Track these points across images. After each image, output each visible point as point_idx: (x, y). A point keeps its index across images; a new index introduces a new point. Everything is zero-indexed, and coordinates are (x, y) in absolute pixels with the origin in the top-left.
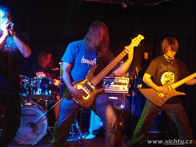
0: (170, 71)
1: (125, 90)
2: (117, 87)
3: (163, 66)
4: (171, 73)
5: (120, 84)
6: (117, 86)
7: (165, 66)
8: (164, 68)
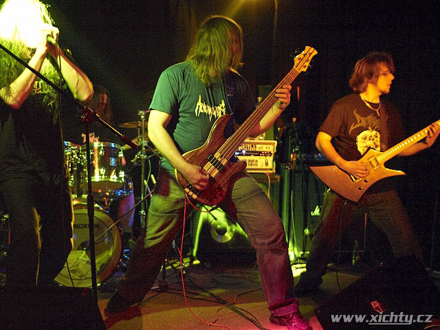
0: (373, 129)
1: (268, 167)
2: (253, 161)
3: (358, 117)
4: (374, 132)
5: (259, 154)
6: (252, 158)
7: (362, 119)
8: (360, 122)
